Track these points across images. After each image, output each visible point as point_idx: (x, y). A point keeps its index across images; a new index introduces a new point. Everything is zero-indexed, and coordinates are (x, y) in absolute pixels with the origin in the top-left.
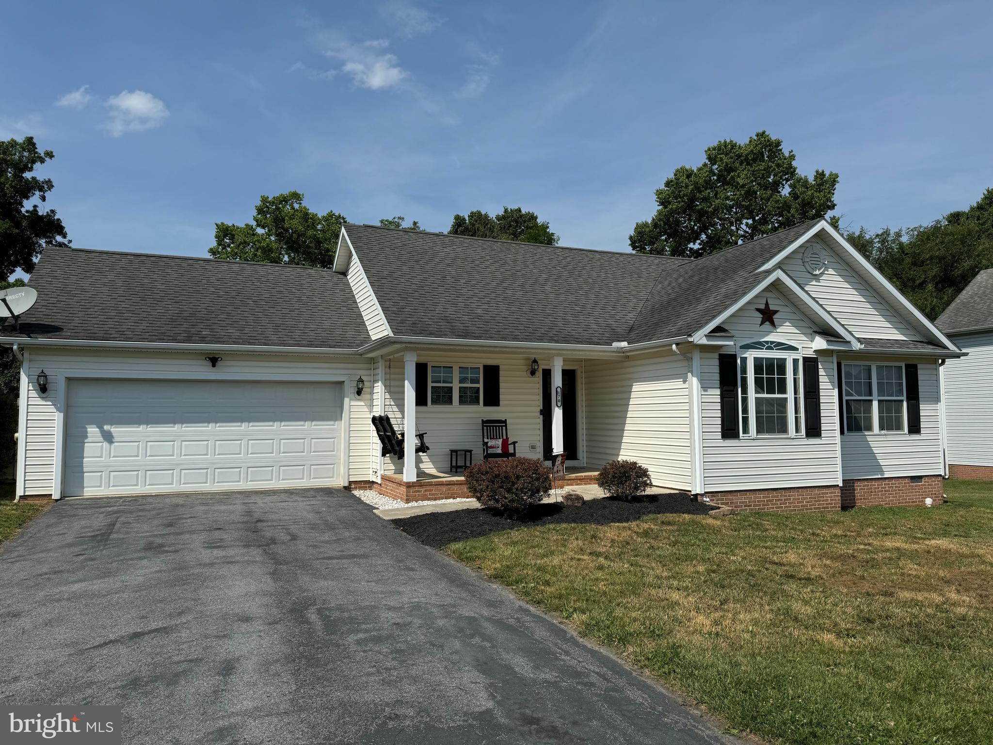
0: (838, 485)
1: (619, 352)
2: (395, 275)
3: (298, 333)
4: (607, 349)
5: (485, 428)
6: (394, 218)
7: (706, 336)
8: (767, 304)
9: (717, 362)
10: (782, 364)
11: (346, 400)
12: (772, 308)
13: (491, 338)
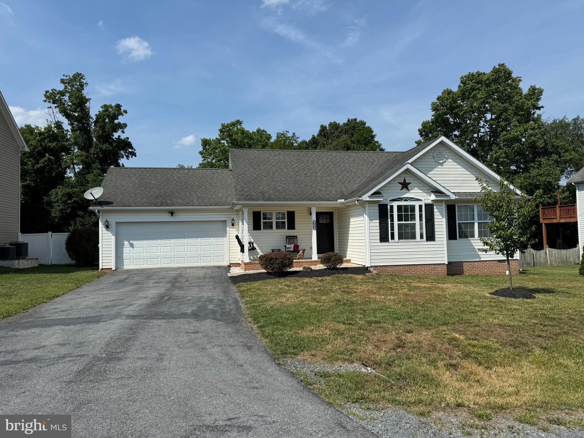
0: (445, 264)
1: (342, 204)
2: (246, 173)
3: (207, 200)
4: (335, 203)
5: (287, 239)
6: (283, 132)
7: (368, 197)
8: (405, 180)
9: (377, 208)
10: (413, 208)
11: (228, 228)
12: (407, 182)
13: (280, 200)
